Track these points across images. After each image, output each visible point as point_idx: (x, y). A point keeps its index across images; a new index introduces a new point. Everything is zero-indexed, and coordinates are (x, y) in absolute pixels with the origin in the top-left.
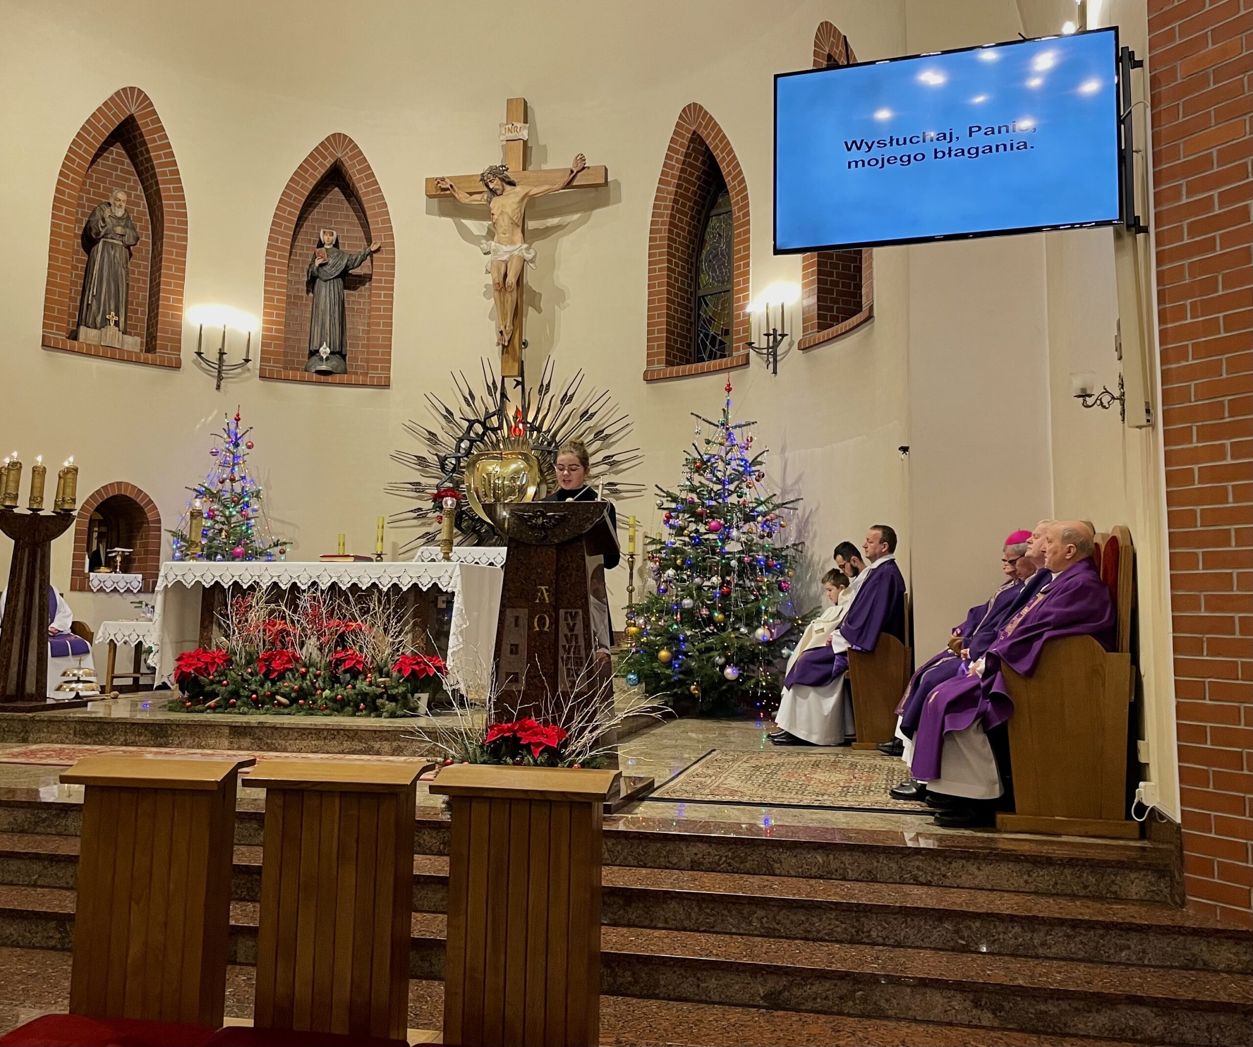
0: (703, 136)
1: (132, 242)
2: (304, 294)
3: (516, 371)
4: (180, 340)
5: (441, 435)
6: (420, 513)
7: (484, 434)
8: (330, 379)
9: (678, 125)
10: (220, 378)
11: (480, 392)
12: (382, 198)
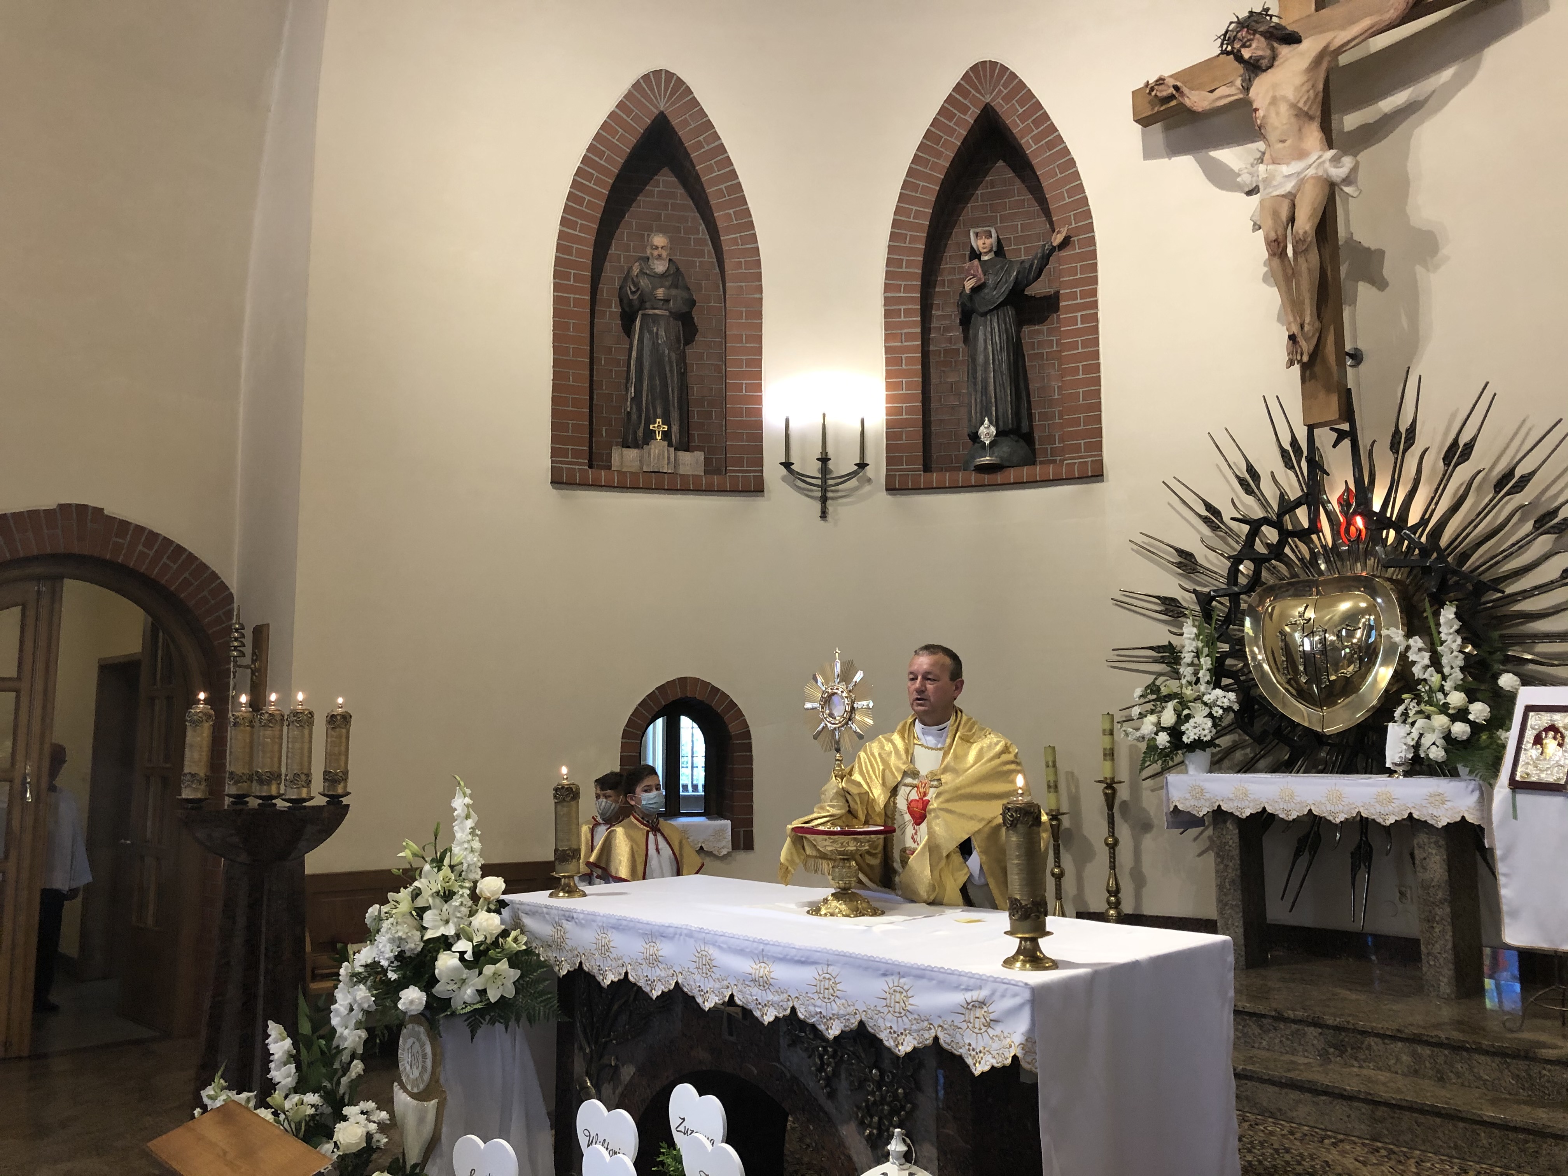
3: (1336, 412)
4: (761, 448)
7: (1282, 543)
8: (999, 477)
10: (824, 500)
11: (1269, 464)
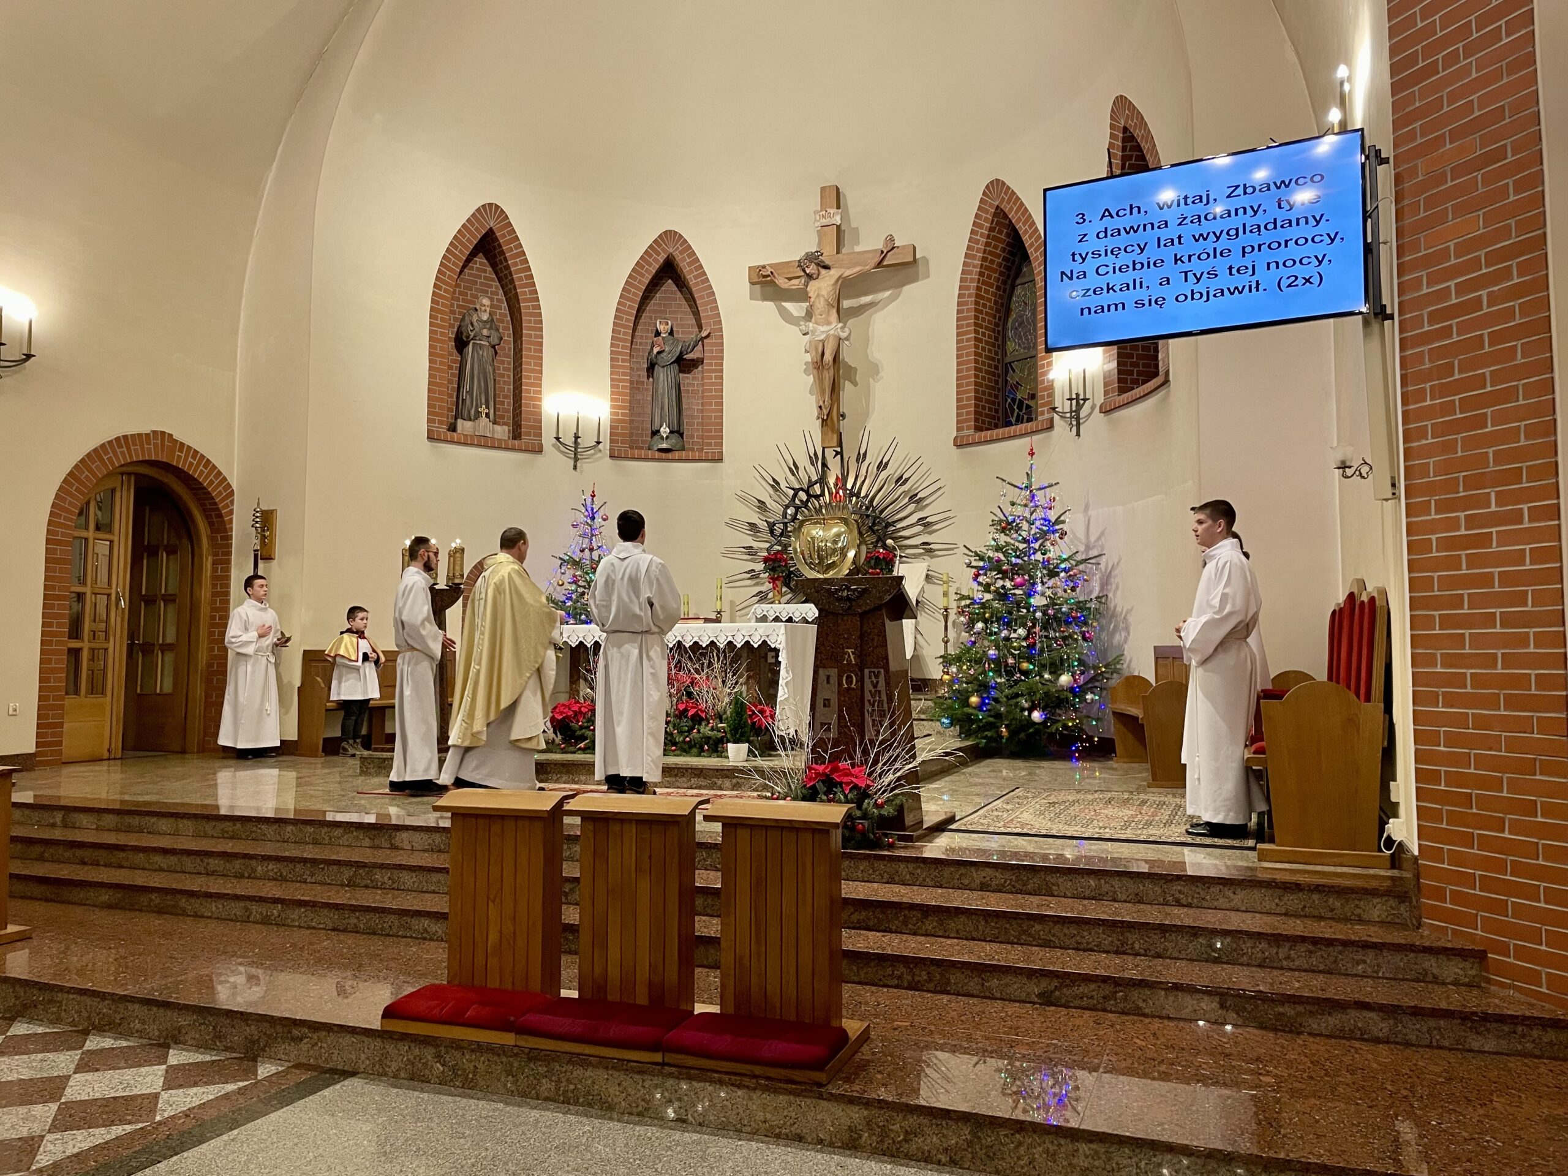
0: (1006, 211)
1: (496, 341)
2: (645, 380)
3: (835, 442)
4: (541, 427)
5: (770, 503)
6: (753, 575)
7: (808, 501)
8: (670, 455)
9: (982, 201)
10: (576, 459)
11: (803, 462)
12: (710, 287)
